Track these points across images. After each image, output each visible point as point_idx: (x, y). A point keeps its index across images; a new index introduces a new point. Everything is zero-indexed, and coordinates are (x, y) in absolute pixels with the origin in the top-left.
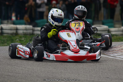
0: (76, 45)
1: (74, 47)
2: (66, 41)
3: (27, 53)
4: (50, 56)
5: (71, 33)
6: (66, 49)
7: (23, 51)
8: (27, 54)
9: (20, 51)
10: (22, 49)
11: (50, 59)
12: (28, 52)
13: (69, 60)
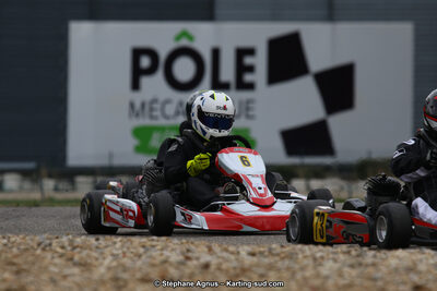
0: (263, 186)
1: (260, 192)
2: (237, 176)
3: (131, 214)
4: (191, 218)
5: (250, 157)
6: (236, 199)
7: (118, 209)
8: (131, 218)
9: (111, 213)
10: (116, 203)
11: (193, 226)
12: (134, 212)
13: (247, 228)
